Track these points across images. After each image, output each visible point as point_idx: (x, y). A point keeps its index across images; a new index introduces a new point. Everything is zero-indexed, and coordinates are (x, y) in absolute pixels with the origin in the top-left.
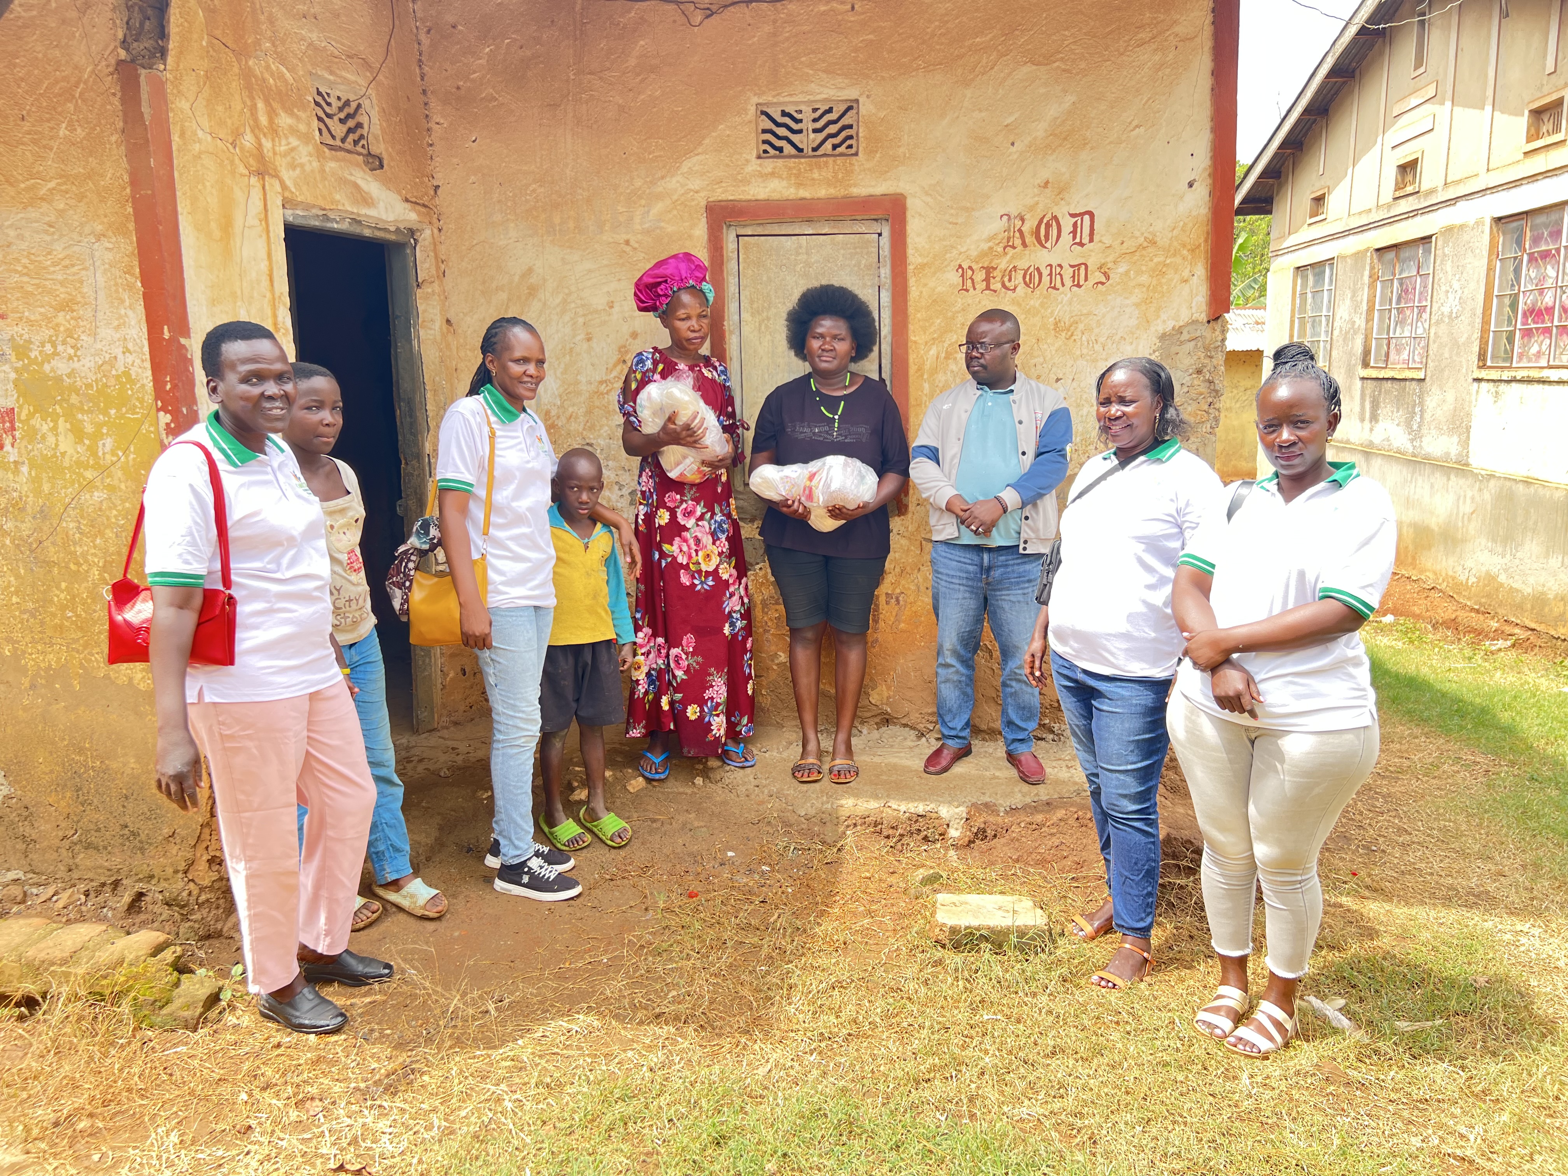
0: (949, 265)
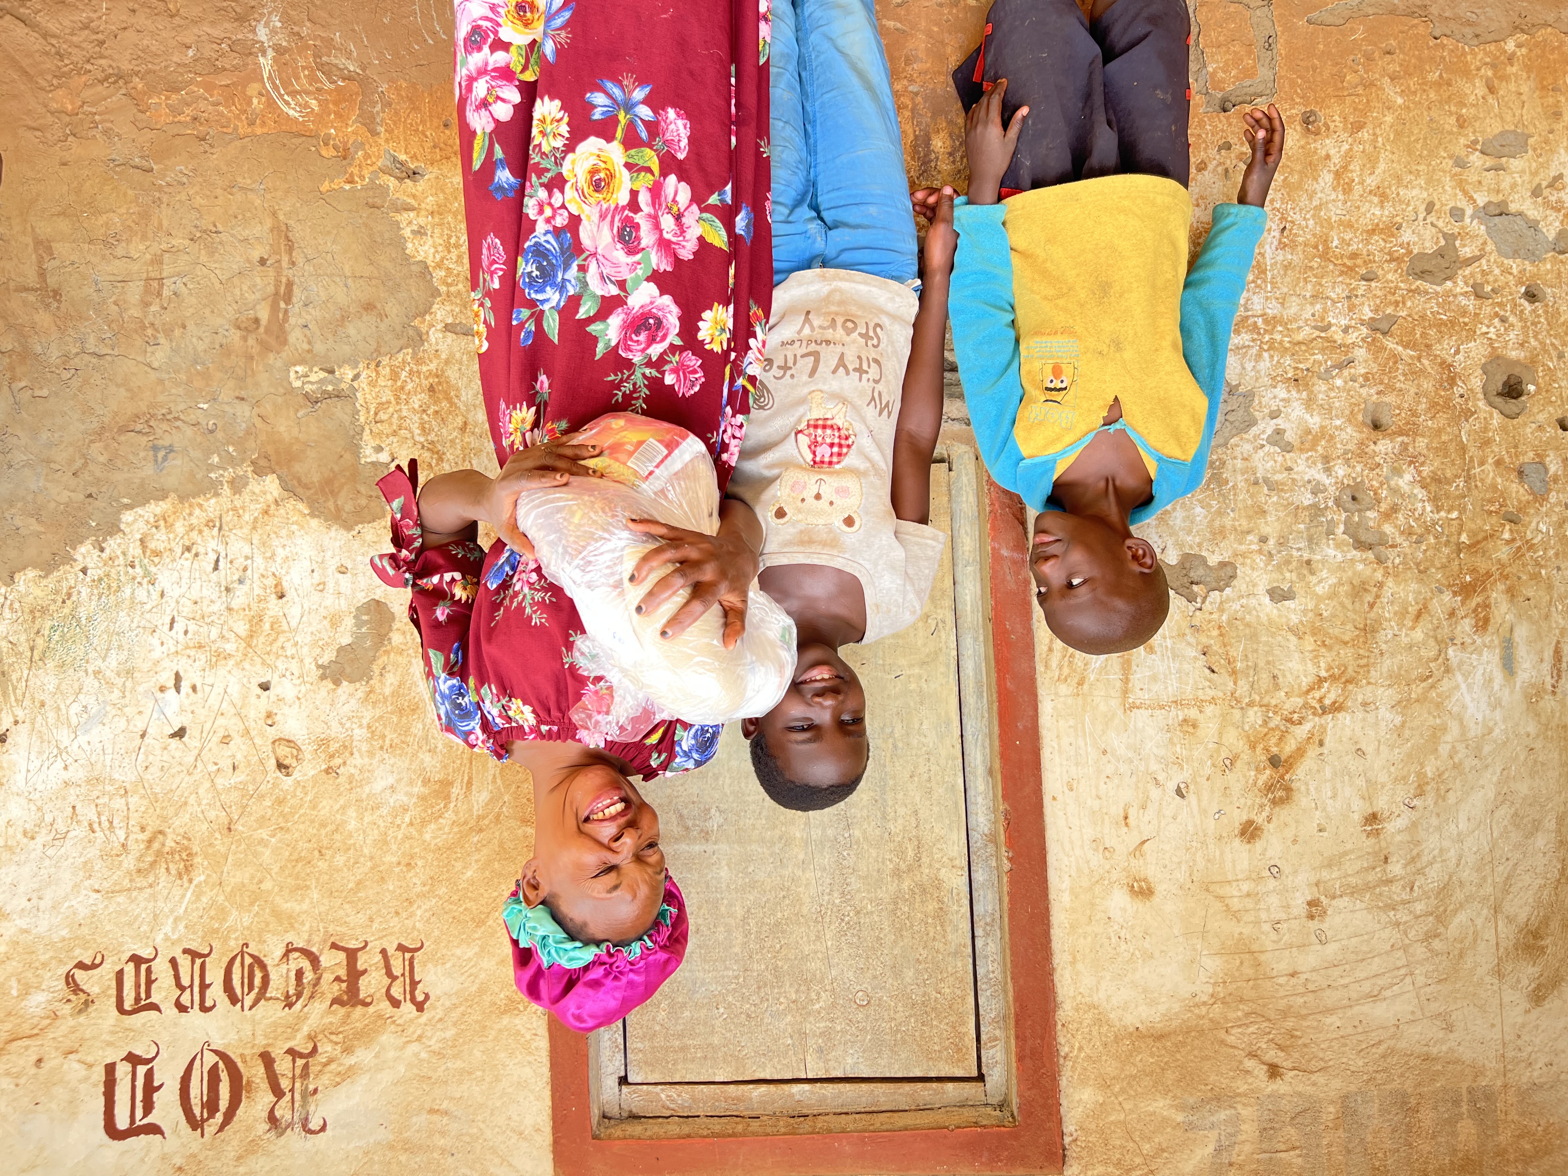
0: (448, 1011)
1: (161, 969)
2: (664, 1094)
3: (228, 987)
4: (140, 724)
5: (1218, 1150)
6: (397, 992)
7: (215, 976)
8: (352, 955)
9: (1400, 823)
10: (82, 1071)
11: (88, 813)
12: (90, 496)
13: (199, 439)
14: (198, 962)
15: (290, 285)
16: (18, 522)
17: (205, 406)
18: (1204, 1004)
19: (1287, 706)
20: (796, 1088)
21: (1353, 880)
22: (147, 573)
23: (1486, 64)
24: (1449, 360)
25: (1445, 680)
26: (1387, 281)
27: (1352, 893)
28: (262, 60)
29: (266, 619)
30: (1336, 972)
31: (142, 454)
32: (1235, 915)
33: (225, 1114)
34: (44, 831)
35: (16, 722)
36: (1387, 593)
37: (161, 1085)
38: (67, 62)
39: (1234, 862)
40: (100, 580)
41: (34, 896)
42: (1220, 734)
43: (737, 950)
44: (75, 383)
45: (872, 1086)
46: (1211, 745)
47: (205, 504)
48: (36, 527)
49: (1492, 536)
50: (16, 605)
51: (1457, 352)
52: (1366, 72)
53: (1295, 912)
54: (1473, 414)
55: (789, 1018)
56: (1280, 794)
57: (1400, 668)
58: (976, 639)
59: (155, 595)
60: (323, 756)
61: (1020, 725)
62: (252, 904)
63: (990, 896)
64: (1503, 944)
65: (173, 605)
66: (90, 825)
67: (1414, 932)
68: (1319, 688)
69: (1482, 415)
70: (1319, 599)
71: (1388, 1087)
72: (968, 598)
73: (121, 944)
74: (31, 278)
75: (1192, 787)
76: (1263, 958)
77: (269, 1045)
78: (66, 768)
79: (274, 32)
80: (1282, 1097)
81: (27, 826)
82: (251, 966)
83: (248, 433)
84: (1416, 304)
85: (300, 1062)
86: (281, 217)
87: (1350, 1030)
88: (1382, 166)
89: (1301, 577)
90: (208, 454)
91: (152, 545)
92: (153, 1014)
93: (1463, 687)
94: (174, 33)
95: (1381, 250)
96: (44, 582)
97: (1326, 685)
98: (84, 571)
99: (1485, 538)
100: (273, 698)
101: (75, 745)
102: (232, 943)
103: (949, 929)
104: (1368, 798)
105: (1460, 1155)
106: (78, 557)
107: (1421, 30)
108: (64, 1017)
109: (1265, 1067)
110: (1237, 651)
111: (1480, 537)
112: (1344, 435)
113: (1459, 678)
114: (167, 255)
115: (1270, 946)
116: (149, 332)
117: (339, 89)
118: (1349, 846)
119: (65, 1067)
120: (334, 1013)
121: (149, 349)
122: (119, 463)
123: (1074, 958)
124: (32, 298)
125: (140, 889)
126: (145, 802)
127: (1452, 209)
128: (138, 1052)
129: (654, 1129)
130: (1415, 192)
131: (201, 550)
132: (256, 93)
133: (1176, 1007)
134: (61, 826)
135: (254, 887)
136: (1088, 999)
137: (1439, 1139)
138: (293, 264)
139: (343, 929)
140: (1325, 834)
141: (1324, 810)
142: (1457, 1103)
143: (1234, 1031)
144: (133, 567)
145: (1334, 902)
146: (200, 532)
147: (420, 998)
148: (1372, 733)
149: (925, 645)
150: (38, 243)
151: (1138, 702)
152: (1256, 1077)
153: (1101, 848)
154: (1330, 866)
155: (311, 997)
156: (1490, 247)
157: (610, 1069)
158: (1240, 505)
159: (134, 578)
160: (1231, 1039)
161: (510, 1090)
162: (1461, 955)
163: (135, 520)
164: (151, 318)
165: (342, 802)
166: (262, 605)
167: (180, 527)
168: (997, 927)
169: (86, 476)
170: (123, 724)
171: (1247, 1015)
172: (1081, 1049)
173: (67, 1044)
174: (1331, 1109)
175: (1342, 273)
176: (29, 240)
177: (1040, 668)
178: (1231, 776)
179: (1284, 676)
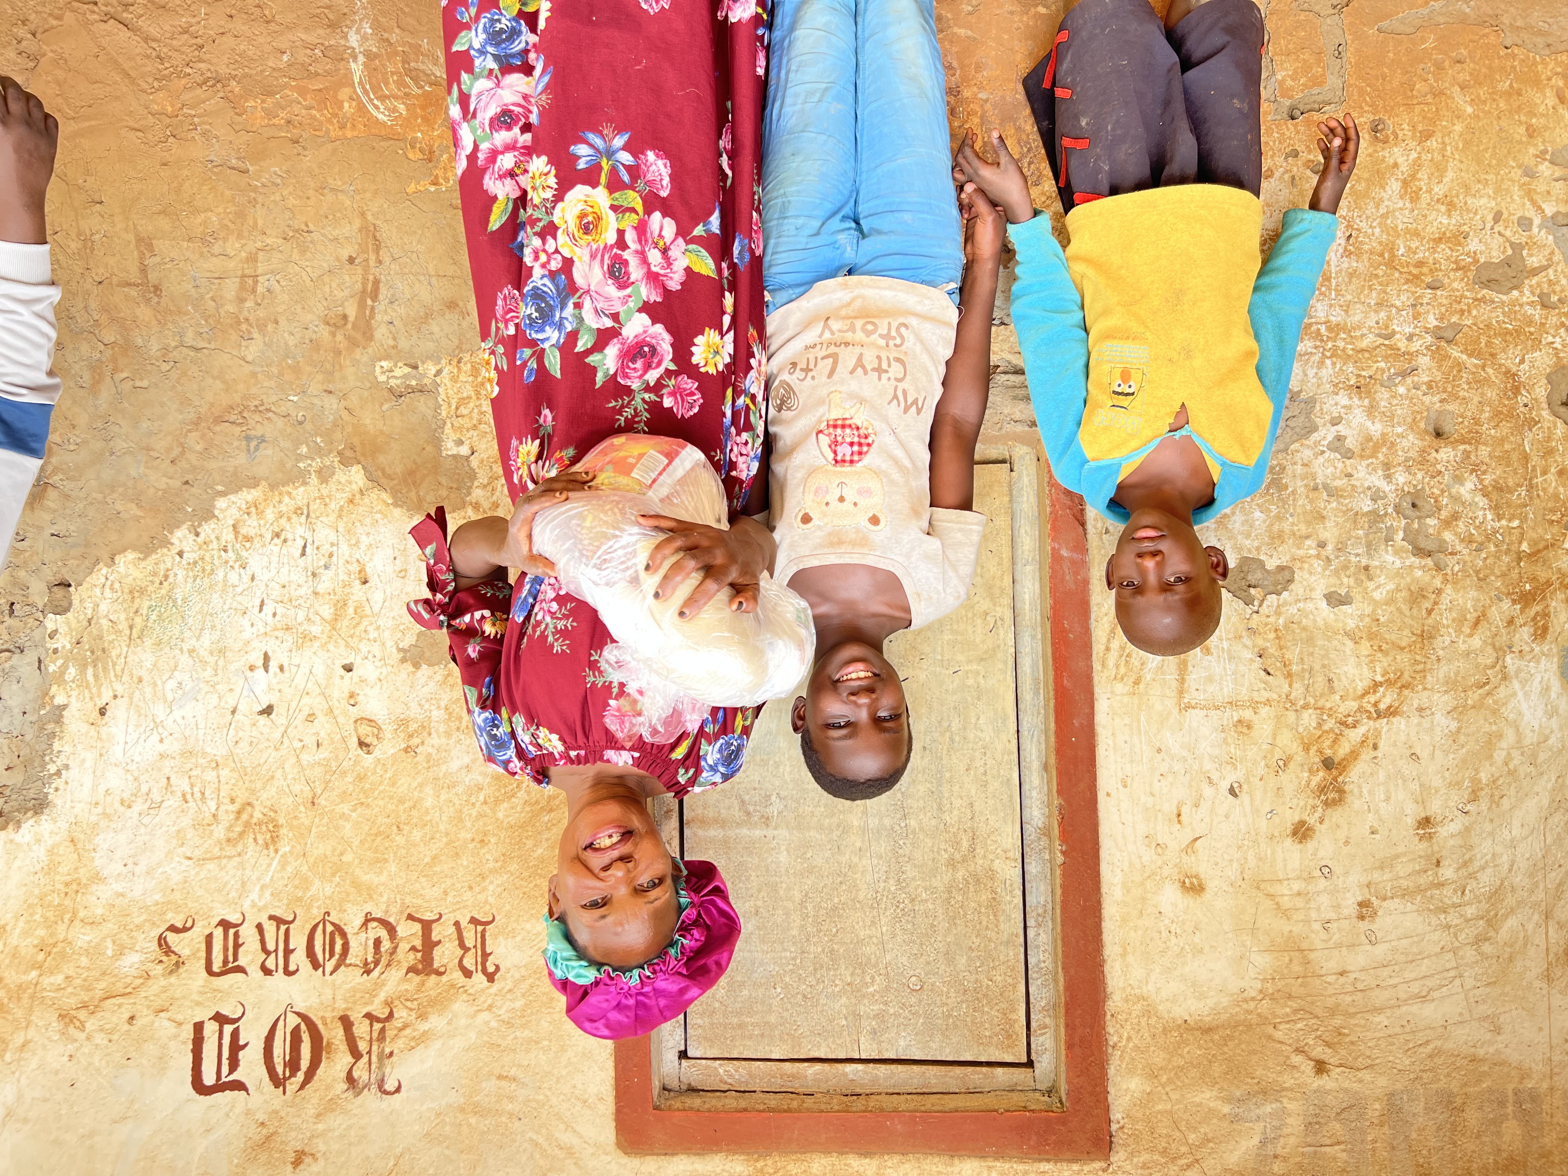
1: (248, 933)
2: (722, 1069)
3: (310, 952)
4: (231, 702)
5: (1263, 1143)
6: (469, 963)
7: (298, 942)
8: (427, 926)
9: (1454, 827)
10: (171, 1028)
11: (181, 784)
12: (187, 483)
13: (289, 430)
14: (283, 928)
15: (377, 282)
16: (119, 506)
17: (295, 399)
18: (1253, 999)
19: (1341, 710)
20: (849, 1068)
21: (1404, 883)
22: (239, 558)
23: (1557, 74)
24: (1514, 369)
25: (1502, 688)
26: (1453, 290)
27: (1403, 896)
28: (353, 65)
29: (350, 603)
30: (1385, 972)
31: (236, 444)
32: (1286, 914)
33: (306, 1073)
34: (140, 800)
35: (115, 697)
36: (1445, 599)
37: (246, 1045)
38: (167, 65)
39: (1285, 860)
40: (195, 563)
41: (130, 862)
42: (1274, 737)
43: (795, 932)
44: (174, 374)
45: (924, 1068)
46: (1264, 747)
47: (294, 492)
48: (135, 511)
49: (1552, 545)
50: (117, 586)
51: (1522, 361)
52: (1436, 81)
53: (1346, 912)
54: (1536, 423)
55: (844, 1000)
56: (1332, 795)
57: (1457, 674)
58: (1033, 637)
59: (246, 579)
60: (402, 735)
61: (1076, 722)
62: (333, 875)
63: (1042, 888)
64: (1553, 950)
65: (263, 588)
66: (184, 795)
67: (1464, 936)
68: (1375, 692)
69: (1546, 425)
70: (1376, 604)
71: (1434, 1086)
72: (1027, 596)
73: (211, 909)
74: (134, 275)
75: (1245, 787)
76: (1312, 956)
77: (348, 1009)
78: (161, 741)
79: (364, 38)
80: (1328, 1092)
81: (125, 795)
82: (332, 934)
83: (335, 425)
84: (1483, 313)
85: (377, 1026)
86: (370, 218)
87: (1398, 1030)
88: (1450, 174)
89: (1359, 583)
90: (297, 444)
91: (244, 531)
92: (240, 976)
93: (1520, 694)
94: (269, 39)
95: (1448, 259)
96: (143, 564)
97: (1381, 689)
98: (180, 554)
99: (1546, 548)
100: (356, 679)
101: (171, 718)
102: (315, 911)
103: (1002, 919)
104: (1421, 801)
105: (1504, 1155)
106: (174, 540)
107: (1492, 39)
108: (155, 977)
109: (1312, 1063)
110: (1294, 654)
111: (1541, 546)
112: (1405, 443)
113: (1516, 685)
114: (261, 254)
115: (1319, 945)
116: (244, 327)
117: (426, 94)
118: (1401, 849)
119: (156, 1024)
120: (408, 980)
121: (244, 343)
122: (214, 452)
123: (1125, 950)
124: (133, 292)
125: (230, 857)
126: (236, 775)
127: (1520, 218)
128: (224, 1012)
129: (712, 1102)
130: (1483, 201)
131: (290, 536)
132: (346, 97)
133: (1225, 1001)
134: (156, 796)
135: (335, 859)
136: (1137, 991)
137: (1484, 1139)
138: (380, 262)
139: (419, 902)
140: (1377, 836)
141: (1377, 812)
142: (1502, 1104)
143: (1282, 1027)
144: (225, 551)
145: (1385, 904)
146: (289, 519)
147: (491, 969)
148: (1427, 739)
149: (983, 642)
150: (140, 240)
151: (1193, 703)
152: (1303, 1072)
153: (1154, 845)
154: (1382, 868)
155: (388, 965)
156: (1558, 257)
157: (670, 1044)
158: (1299, 510)
159: (227, 562)
160: (1278, 1035)
161: (575, 1060)
162: (1511, 959)
163: (229, 507)
164: (246, 313)
165: (419, 780)
166: (346, 590)
167: (270, 515)
168: (1048, 918)
169: (183, 464)
170: (214, 700)
171: (1296, 1011)
172: (1129, 1039)
173: (158, 1003)
174: (1377, 1106)
175: (1407, 281)
176: (131, 237)
177: (1097, 666)
178: (1284, 777)
179: (1340, 680)
